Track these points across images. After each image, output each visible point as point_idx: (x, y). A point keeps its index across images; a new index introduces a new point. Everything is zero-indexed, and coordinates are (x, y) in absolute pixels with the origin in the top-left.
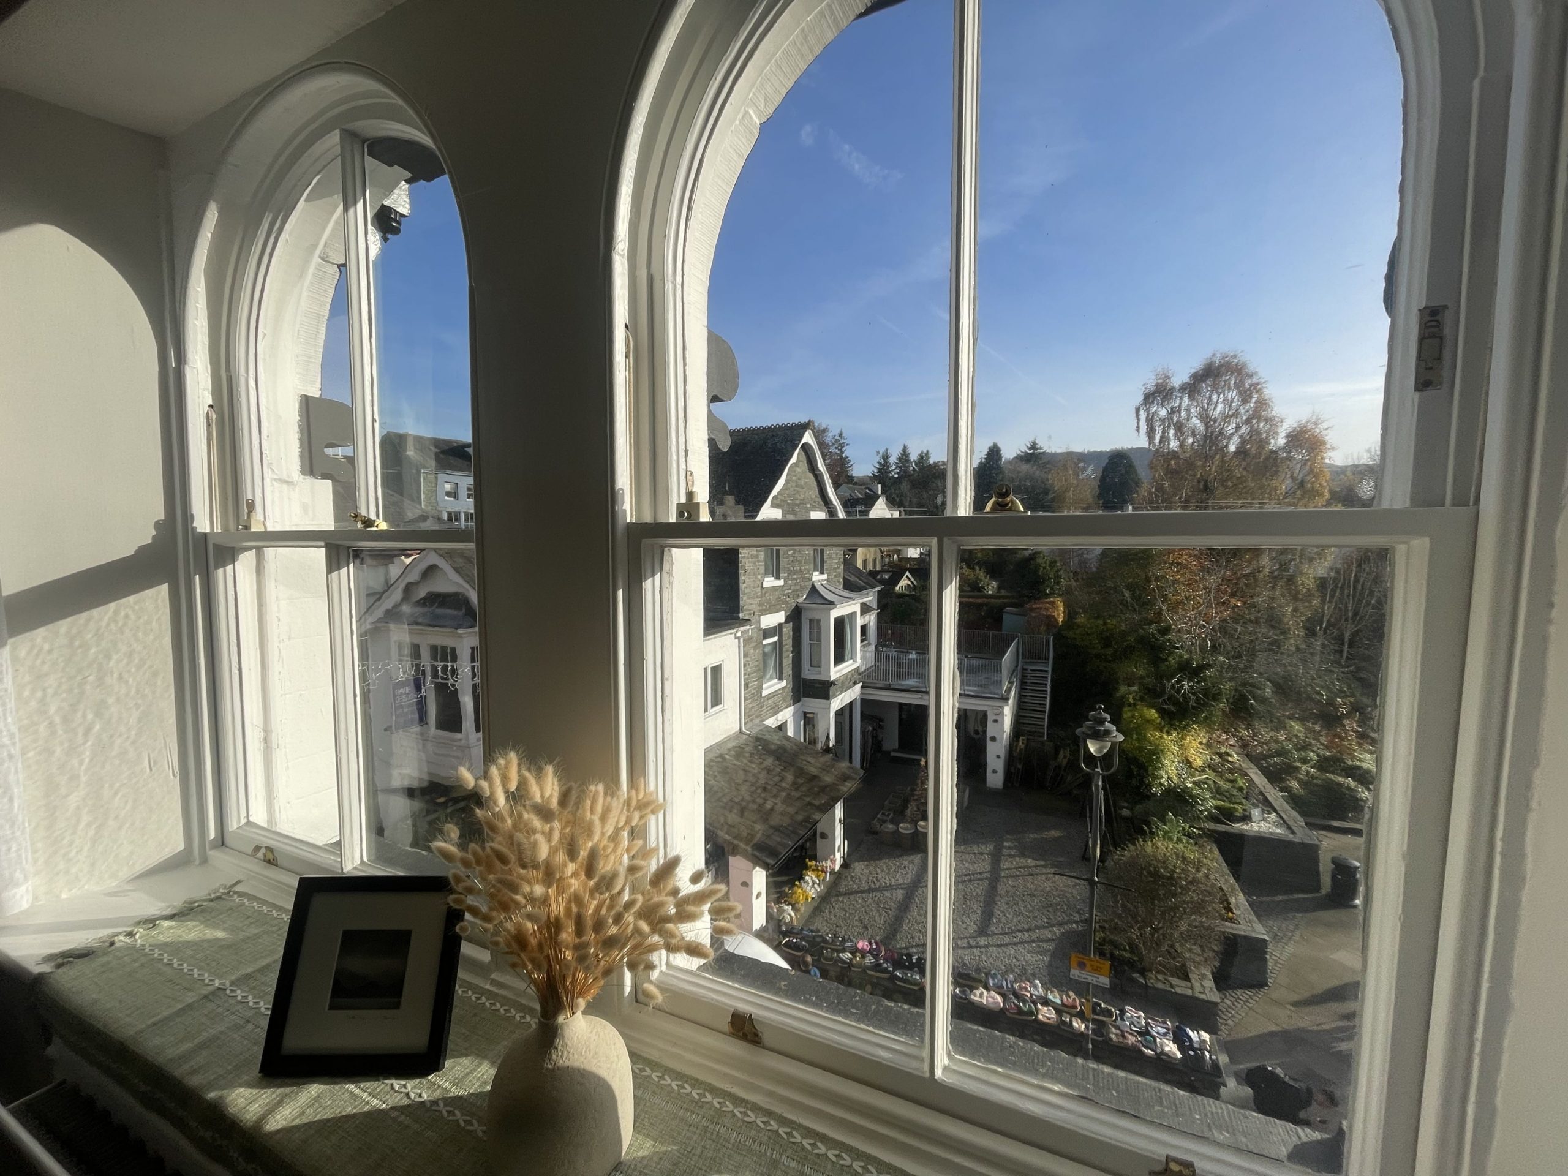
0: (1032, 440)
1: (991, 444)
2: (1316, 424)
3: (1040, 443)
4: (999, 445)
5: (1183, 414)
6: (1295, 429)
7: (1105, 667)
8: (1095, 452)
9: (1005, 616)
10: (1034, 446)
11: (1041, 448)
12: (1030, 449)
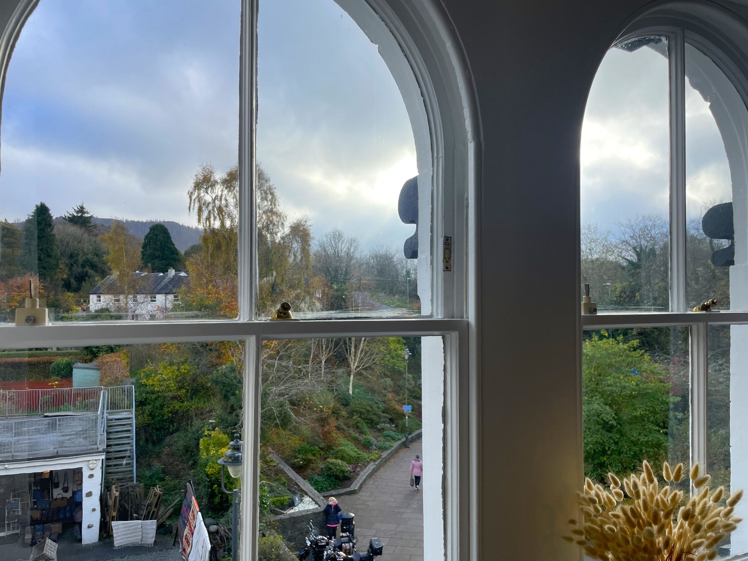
0: (79, 204)
1: (39, 204)
2: (306, 222)
3: (87, 208)
4: (47, 205)
5: (223, 202)
6: (295, 224)
7: (180, 407)
8: (133, 222)
9: (75, 371)
10: (82, 210)
11: (87, 213)
12: (77, 212)
